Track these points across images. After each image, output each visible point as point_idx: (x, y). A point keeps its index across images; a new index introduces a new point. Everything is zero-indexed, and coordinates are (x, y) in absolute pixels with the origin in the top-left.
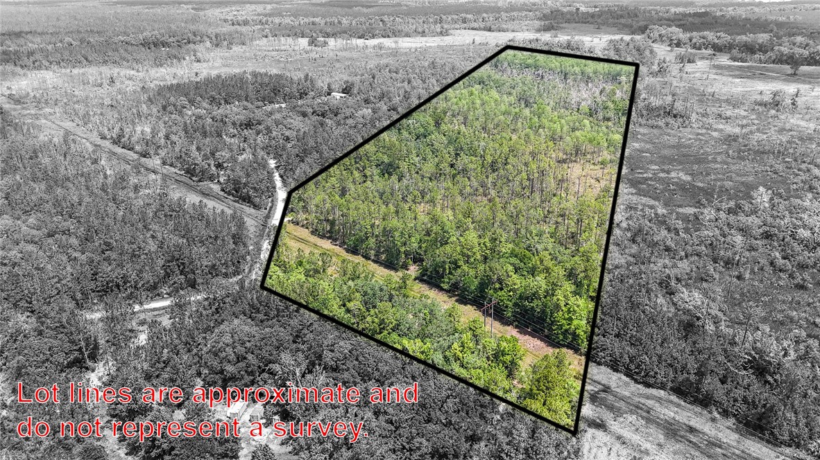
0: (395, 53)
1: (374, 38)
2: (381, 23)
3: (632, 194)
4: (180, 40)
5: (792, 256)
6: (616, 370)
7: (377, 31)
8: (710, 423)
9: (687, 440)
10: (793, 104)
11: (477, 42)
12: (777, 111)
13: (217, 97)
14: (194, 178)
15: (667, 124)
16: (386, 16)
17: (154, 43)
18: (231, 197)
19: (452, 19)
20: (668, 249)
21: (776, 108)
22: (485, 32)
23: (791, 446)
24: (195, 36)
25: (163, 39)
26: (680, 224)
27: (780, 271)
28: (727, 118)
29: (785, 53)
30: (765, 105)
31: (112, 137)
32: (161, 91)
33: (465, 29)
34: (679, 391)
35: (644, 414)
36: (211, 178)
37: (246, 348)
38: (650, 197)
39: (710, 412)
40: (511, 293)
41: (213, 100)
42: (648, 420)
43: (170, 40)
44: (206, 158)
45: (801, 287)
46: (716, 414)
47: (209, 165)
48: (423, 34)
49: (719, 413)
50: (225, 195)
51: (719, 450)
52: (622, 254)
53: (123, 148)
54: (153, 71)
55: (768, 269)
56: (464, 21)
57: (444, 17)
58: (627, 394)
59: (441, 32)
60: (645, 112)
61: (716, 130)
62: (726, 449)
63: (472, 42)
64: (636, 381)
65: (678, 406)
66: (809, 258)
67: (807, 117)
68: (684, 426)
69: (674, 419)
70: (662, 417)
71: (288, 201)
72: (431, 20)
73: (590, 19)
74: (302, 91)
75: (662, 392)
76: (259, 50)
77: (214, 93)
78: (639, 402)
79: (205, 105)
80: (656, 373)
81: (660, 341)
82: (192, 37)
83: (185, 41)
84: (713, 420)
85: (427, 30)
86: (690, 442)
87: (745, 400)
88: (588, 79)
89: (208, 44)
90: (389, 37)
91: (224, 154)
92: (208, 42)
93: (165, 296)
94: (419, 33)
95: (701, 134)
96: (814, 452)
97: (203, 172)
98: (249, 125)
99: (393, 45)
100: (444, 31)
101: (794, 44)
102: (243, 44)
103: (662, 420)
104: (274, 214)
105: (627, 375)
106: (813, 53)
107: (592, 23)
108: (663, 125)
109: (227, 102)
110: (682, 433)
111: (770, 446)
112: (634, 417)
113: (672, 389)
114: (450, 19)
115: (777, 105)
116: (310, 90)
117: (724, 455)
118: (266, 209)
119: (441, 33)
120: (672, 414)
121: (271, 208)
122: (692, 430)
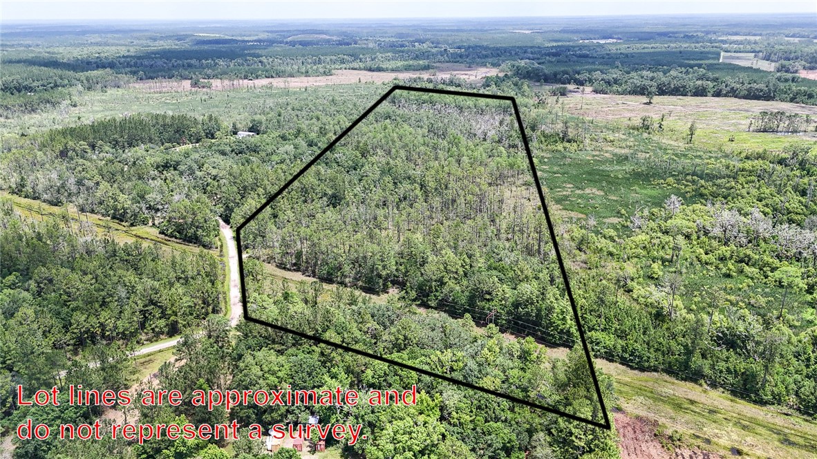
0: (287, 92)
1: (257, 78)
2: (260, 64)
3: (560, 210)
4: (46, 84)
5: (711, 251)
6: (611, 361)
7: (260, 72)
8: (703, 395)
9: (692, 411)
10: (660, 127)
11: (363, 81)
12: (649, 134)
13: (120, 140)
14: (123, 223)
15: (565, 148)
16: (264, 57)
17: (15, 88)
18: (173, 239)
19: (331, 60)
20: (611, 254)
21: (647, 131)
22: (365, 72)
23: (774, 404)
24: (61, 79)
25: (26, 83)
26: (612, 233)
27: (707, 264)
28: (611, 141)
29: (638, 85)
30: (638, 130)
31: (10, 187)
32: (53, 136)
33: (345, 69)
34: (669, 371)
35: (649, 394)
36: (144, 222)
37: (278, 377)
38: (576, 211)
39: (701, 385)
40: (503, 302)
41: (115, 144)
42: (655, 399)
43: (35, 84)
44: (134, 201)
45: (728, 276)
46: (705, 386)
47: (141, 209)
48: (307, 74)
49: (708, 385)
50: (167, 238)
51: (720, 415)
52: (574, 262)
53: (25, 197)
54: (26, 117)
55: (696, 262)
56: (343, 62)
57: (322, 58)
58: (627, 379)
59: (324, 72)
60: (543, 139)
61: (607, 152)
62: (725, 414)
63: (358, 81)
64: (632, 368)
65: (673, 383)
66: (726, 251)
67: (675, 137)
68: (685, 400)
69: (674, 395)
70: (664, 394)
71: (238, 239)
72: (310, 61)
73: (459, 59)
74: (208, 131)
75: (655, 374)
76: (139, 93)
77: (115, 136)
78: (640, 385)
79: (107, 148)
80: (649, 358)
81: (642, 330)
82: (59, 81)
83: (52, 85)
84: (705, 391)
85: (310, 71)
86: (695, 412)
87: (728, 370)
88: (482, 112)
89: (80, 87)
90: (272, 77)
91: (153, 197)
92: (80, 86)
93: (145, 342)
94: (302, 73)
95: (596, 156)
96: (793, 405)
97: (135, 215)
98: (166, 166)
99: (282, 85)
100: (327, 70)
101: (642, 77)
102: (118, 87)
103: (665, 397)
104: (227, 252)
105: (623, 364)
106: (661, 84)
107: (462, 63)
108: (562, 150)
109: (130, 145)
110: (686, 406)
111: (757, 407)
112: (642, 398)
113: (662, 370)
114: (328, 59)
115: (648, 129)
116: (216, 130)
117: (725, 419)
118: (217, 248)
119: (325, 74)
120: (672, 392)
121: (221, 246)
122: (692, 402)
